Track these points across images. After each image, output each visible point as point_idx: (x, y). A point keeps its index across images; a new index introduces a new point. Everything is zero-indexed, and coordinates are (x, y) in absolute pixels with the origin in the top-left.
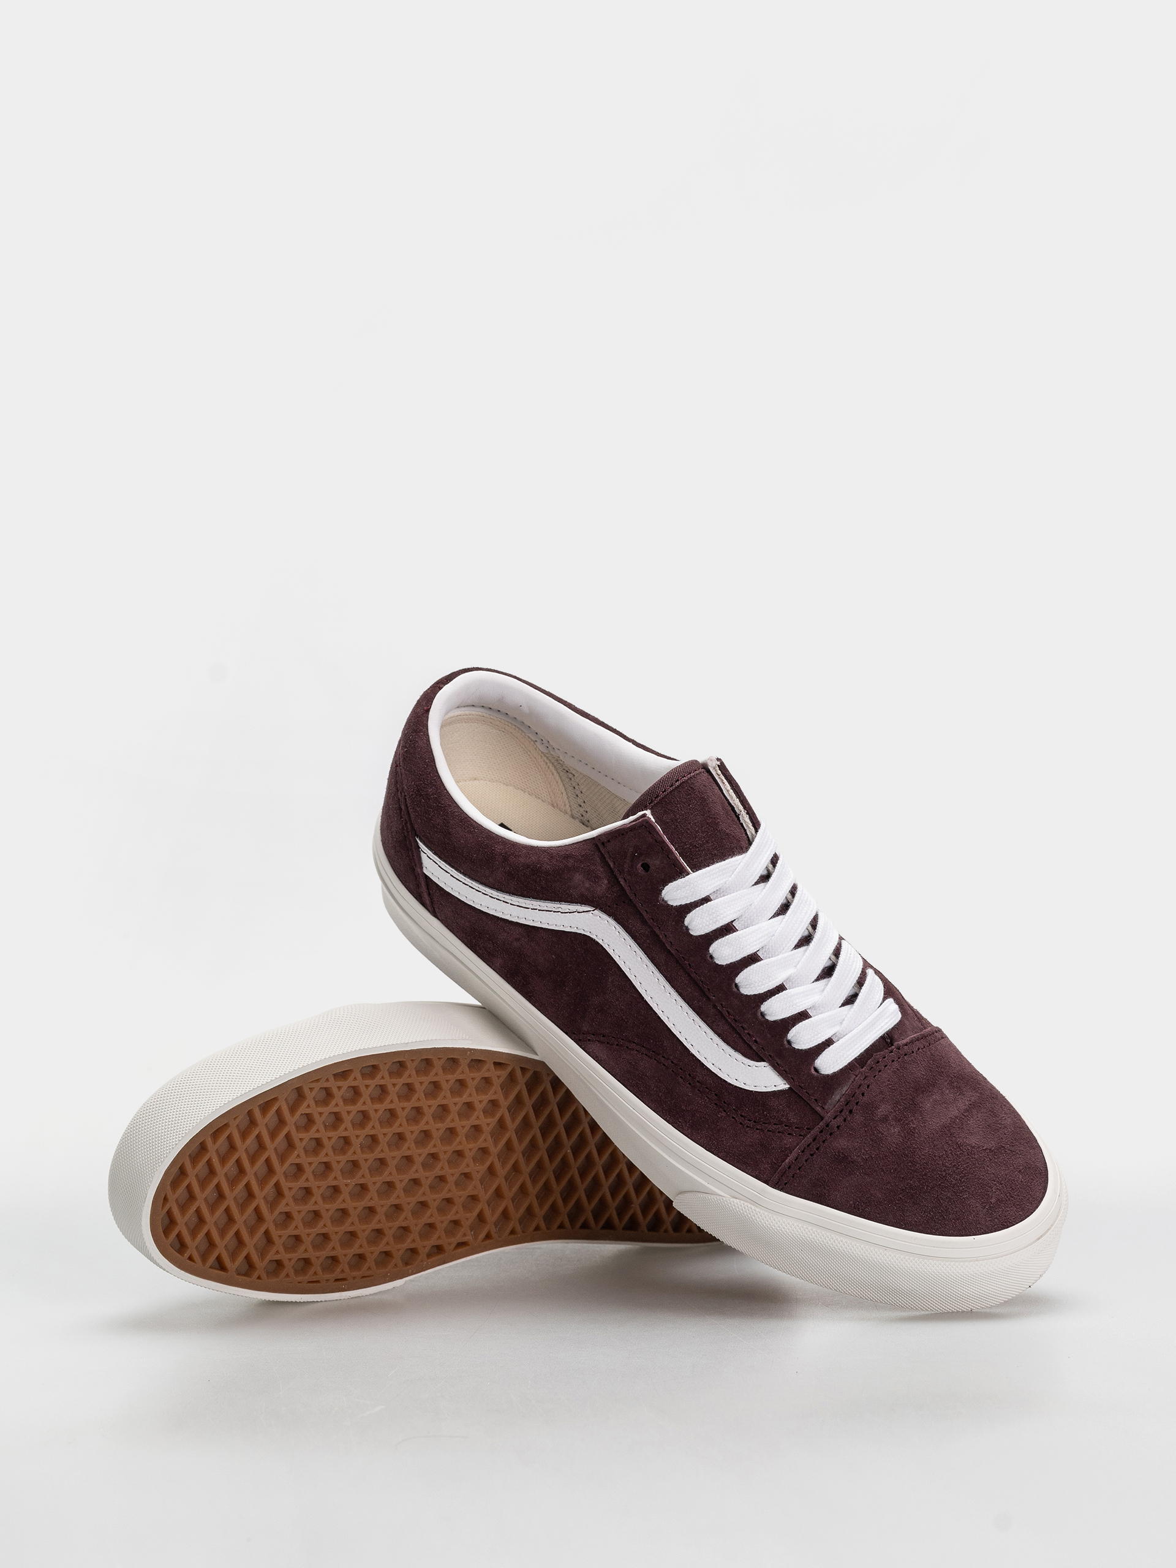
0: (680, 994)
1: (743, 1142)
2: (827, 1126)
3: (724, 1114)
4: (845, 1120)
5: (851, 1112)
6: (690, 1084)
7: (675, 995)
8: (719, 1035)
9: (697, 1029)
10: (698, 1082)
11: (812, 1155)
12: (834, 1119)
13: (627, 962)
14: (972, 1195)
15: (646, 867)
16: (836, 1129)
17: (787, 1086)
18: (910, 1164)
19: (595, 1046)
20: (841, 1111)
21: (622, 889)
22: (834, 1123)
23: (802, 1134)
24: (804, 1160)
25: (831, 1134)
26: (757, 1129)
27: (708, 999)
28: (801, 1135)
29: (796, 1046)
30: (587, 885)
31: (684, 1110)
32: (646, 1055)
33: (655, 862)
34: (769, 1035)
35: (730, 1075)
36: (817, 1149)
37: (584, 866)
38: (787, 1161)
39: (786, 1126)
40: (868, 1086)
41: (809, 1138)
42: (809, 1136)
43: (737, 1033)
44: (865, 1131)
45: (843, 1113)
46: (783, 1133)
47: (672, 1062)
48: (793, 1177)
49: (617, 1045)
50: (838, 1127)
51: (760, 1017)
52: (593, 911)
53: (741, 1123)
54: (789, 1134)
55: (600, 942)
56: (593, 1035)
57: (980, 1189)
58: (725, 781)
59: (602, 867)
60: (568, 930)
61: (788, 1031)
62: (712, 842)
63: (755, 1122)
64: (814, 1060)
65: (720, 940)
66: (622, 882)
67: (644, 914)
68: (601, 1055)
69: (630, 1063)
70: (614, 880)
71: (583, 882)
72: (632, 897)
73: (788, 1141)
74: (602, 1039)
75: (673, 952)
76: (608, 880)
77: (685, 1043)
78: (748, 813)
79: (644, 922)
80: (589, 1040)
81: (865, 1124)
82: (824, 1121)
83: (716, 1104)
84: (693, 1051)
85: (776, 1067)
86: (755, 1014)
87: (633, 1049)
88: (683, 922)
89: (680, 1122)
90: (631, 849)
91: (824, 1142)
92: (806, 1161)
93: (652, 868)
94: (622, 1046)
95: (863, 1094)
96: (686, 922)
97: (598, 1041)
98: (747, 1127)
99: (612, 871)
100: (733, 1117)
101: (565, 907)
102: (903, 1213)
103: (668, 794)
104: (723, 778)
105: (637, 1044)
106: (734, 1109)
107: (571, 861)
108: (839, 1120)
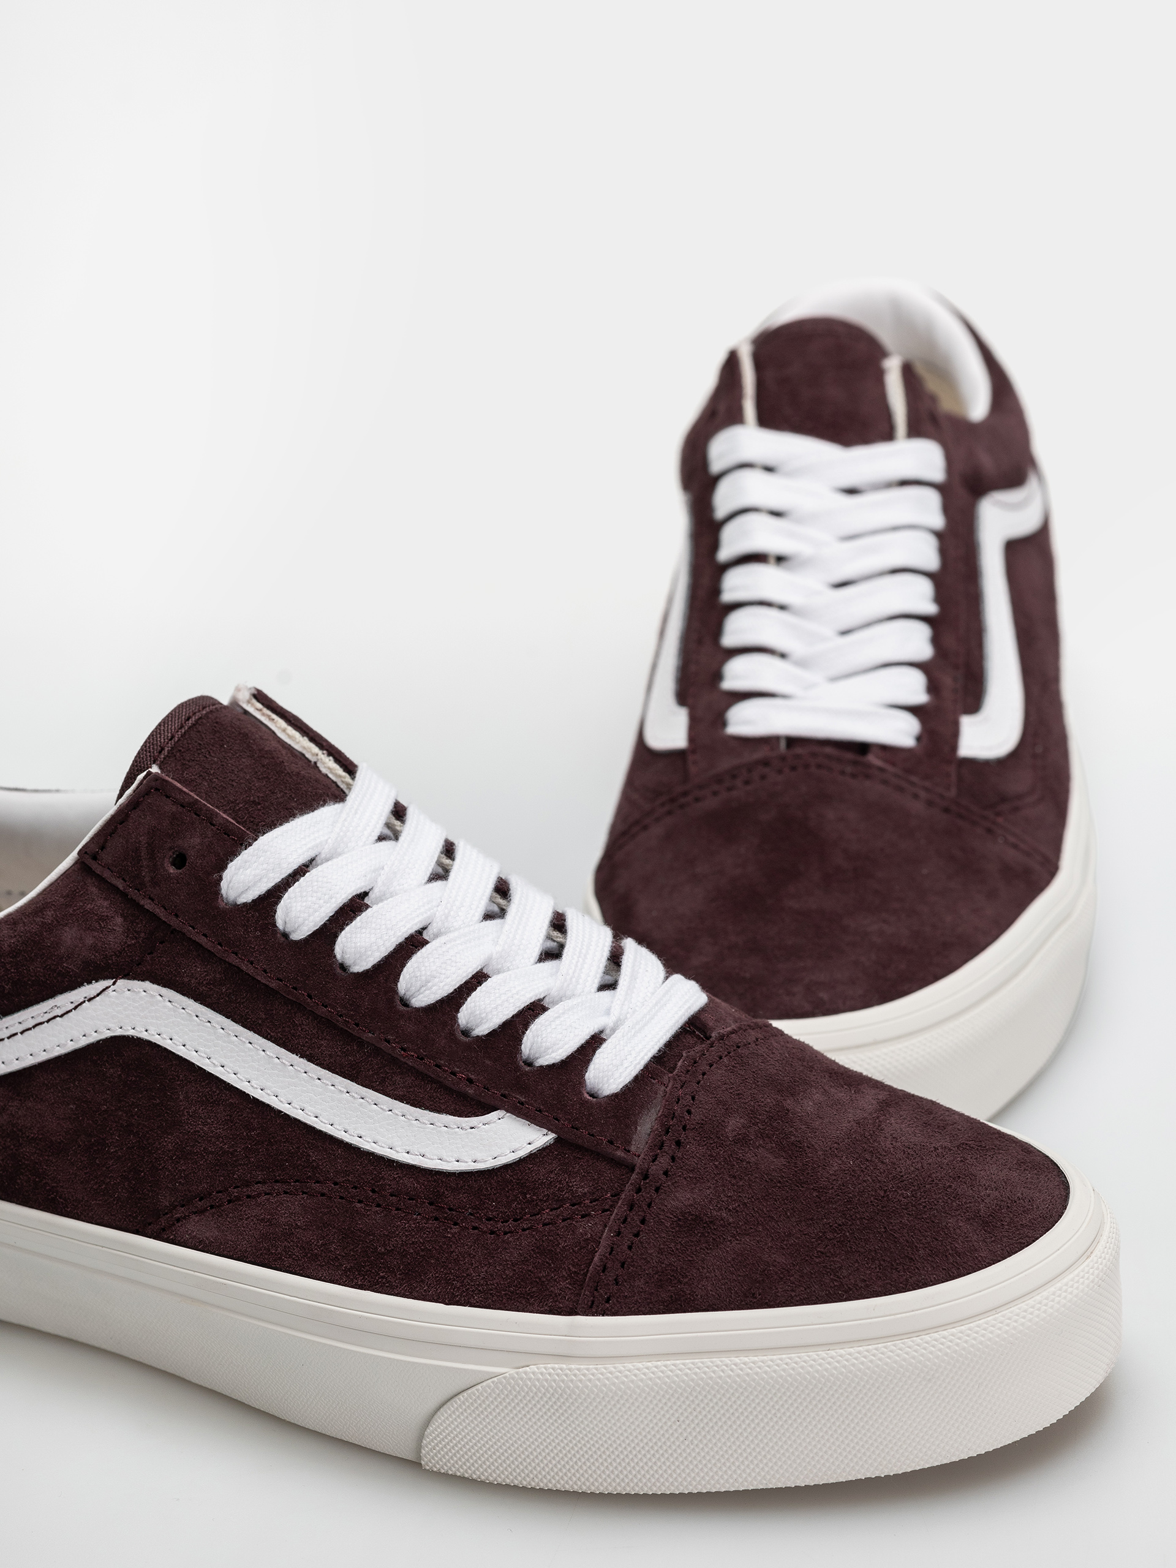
0: (311, 1059)
1: (507, 1261)
2: (646, 1177)
3: (456, 1229)
4: (673, 1159)
5: (678, 1143)
6: (378, 1205)
7: (302, 1063)
8: (401, 1099)
9: (361, 1105)
10: (392, 1195)
11: (637, 1235)
12: (654, 1161)
13: (200, 1049)
14: (945, 1213)
15: (180, 861)
16: (663, 1178)
17: (551, 1136)
18: (815, 1194)
19: (193, 1226)
20: (661, 1147)
21: (153, 917)
22: (655, 1169)
23: (607, 1207)
24: (625, 1247)
25: (657, 1190)
26: (524, 1230)
27: (361, 1043)
28: (604, 1211)
29: (545, 1061)
30: (89, 941)
31: (383, 1254)
32: (285, 1193)
33: (193, 842)
34: (488, 1062)
35: (445, 1158)
36: (643, 1222)
37: (74, 910)
38: (596, 1259)
39: (573, 1205)
40: (693, 1098)
41: (620, 1209)
42: (619, 1204)
43: (432, 1081)
44: (716, 1167)
45: (666, 1148)
46: (571, 1218)
47: (336, 1184)
48: (617, 1284)
49: (229, 1202)
50: (666, 1173)
51: (463, 1038)
52: (114, 984)
53: (492, 1233)
54: (583, 1216)
55: (144, 1036)
56: (183, 1206)
57: (953, 1201)
58: (274, 716)
59: (105, 899)
60: (83, 1042)
61: (518, 1041)
62: (281, 792)
63: (515, 1220)
64: (582, 1075)
65: (348, 929)
66: (148, 905)
67: (202, 940)
68: (208, 1234)
69: (263, 1219)
70: (132, 908)
71: (81, 939)
72: (173, 922)
73: (585, 1227)
74: (200, 1204)
75: (273, 984)
76: (122, 915)
77: (347, 1138)
78: (330, 754)
79: (207, 956)
80: (178, 1220)
81: (711, 1156)
82: (637, 1170)
83: (436, 1219)
84: (366, 1145)
85: (520, 1111)
86: (452, 1034)
87: (259, 1195)
88: (274, 925)
89: (383, 1277)
90: (143, 839)
91: (649, 1205)
92: (630, 1248)
93: (191, 855)
94: (238, 1199)
95: (689, 1112)
96: (280, 924)
97: (195, 1213)
98: (506, 1233)
99: (124, 895)
100: (475, 1228)
101: (64, 1001)
102: (835, 1275)
103: (179, 740)
104: (269, 712)
105: (263, 1182)
106: (471, 1214)
107: (49, 913)
108: (664, 1161)
